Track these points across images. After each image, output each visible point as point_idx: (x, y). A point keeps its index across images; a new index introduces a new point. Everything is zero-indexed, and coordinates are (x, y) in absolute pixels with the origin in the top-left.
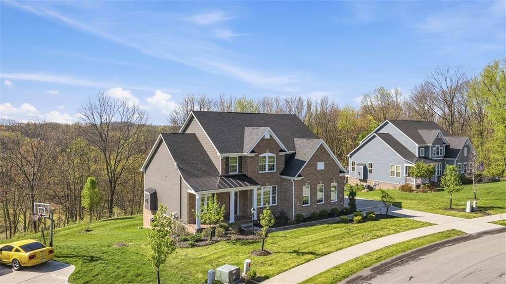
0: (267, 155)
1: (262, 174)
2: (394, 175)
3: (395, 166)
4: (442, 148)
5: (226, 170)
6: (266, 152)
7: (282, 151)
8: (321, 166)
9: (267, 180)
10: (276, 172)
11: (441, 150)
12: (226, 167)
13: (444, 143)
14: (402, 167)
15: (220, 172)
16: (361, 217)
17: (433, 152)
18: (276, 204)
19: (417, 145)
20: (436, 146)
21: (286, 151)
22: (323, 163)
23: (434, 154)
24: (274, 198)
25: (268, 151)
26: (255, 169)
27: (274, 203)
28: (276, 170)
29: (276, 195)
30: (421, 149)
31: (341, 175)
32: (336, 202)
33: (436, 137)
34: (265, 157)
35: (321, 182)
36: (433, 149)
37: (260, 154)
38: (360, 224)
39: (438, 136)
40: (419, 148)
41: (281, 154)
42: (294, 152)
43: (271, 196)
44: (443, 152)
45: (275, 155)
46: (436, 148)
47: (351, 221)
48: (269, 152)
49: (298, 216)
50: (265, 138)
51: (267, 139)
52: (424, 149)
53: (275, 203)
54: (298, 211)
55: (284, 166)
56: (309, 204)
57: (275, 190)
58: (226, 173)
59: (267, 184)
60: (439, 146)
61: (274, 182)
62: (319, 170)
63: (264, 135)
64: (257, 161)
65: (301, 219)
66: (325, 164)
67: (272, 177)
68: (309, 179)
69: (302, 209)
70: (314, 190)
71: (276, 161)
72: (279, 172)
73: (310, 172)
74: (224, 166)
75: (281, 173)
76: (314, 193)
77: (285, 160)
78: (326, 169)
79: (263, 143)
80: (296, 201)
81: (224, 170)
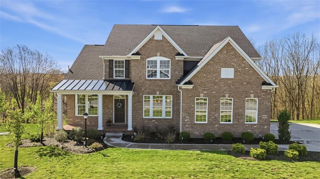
0: (158, 59)
1: (151, 80)
5: (109, 74)
6: (156, 56)
7: (179, 54)
8: (227, 73)
9: (157, 88)
10: (171, 80)
12: (109, 70)
16: (263, 151)
18: (171, 117)
21: (184, 55)
22: (233, 69)
24: (168, 110)
25: (158, 54)
26: (140, 75)
27: (168, 114)
28: (171, 77)
29: (171, 107)
31: (264, 87)
32: (255, 125)
34: (156, 61)
35: (227, 95)
37: (148, 57)
38: (258, 162)
41: (178, 58)
43: (164, 107)
45: (170, 60)
47: (247, 153)
48: (160, 56)
50: (155, 38)
51: (158, 41)
54: (187, 128)
56: (206, 122)
58: (110, 77)
59: (158, 92)
61: (167, 91)
62: (223, 79)
63: (154, 35)
64: (144, 65)
65: (182, 139)
66: (236, 72)
67: (165, 85)
68: (205, 89)
69: (194, 126)
70: (215, 105)
71: (171, 67)
72: (175, 80)
73: (208, 80)
74: (107, 70)
75: (177, 81)
76: (214, 108)
77: (184, 67)
78: (237, 79)
79: (151, 45)
80: (183, 116)
81: (106, 74)
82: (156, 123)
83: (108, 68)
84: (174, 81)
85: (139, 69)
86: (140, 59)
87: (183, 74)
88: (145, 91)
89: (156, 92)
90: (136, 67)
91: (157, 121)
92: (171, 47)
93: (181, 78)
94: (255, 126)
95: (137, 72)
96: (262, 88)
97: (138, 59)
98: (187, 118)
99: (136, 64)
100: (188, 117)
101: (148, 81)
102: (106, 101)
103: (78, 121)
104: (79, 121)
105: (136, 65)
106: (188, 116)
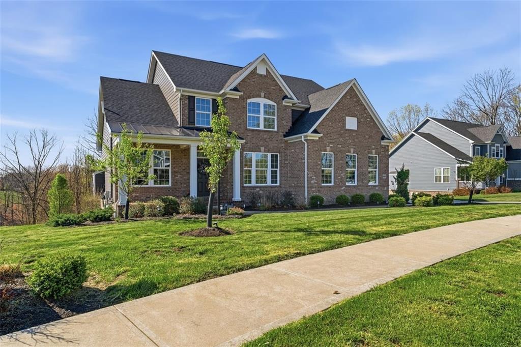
0: (262, 101)
1: (253, 131)
2: (440, 181)
3: (442, 169)
4: (502, 149)
5: (189, 118)
6: (260, 96)
7: (286, 97)
8: (351, 123)
9: (261, 142)
10: (277, 132)
11: (501, 151)
12: (189, 113)
13: (505, 143)
14: (453, 168)
15: (179, 120)
17: (492, 153)
18: (278, 184)
19: (471, 142)
20: (496, 145)
21: (293, 99)
22: (356, 119)
23: (494, 156)
24: (274, 173)
25: (262, 94)
26: (239, 121)
27: (274, 180)
28: (278, 127)
29: (278, 170)
30: (476, 147)
32: (376, 186)
33: (495, 133)
34: (259, 104)
35: (352, 150)
36: (492, 148)
37: (250, 98)
39: (498, 132)
40: (474, 146)
41: (285, 103)
42: (307, 106)
43: (269, 169)
44: (504, 153)
45: (275, 104)
46: (495, 148)
48: (265, 97)
49: (313, 199)
50: (258, 72)
51: (261, 76)
52: (479, 148)
53: (276, 183)
55: (290, 125)
56: (332, 184)
57: (277, 161)
58: (190, 123)
59: (262, 149)
60: (499, 145)
61: (274, 147)
62: (348, 130)
63: (256, 67)
64: (244, 108)
65: (319, 203)
66: (359, 122)
67: (271, 139)
68: (331, 141)
69: (320, 189)
70: (341, 162)
71: (277, 114)
72: (283, 132)
73: (334, 130)
74: (186, 111)
75: (285, 134)
76: (340, 166)
77: (292, 115)
78: (360, 131)
79: (253, 80)
80: (310, 176)
81: (185, 117)
82: (261, 192)
83: (187, 109)
84: (281, 134)
85: (237, 113)
86: (239, 99)
87: (291, 126)
88: (246, 146)
89: (260, 149)
90: (234, 109)
91: (262, 189)
92: (277, 87)
93: (289, 130)
94: (377, 188)
95: (235, 118)
96: (382, 144)
97: (237, 99)
98: (313, 179)
99: (234, 104)
100: (315, 178)
101: (250, 131)
102: (184, 162)
103: (136, 196)
104: (138, 195)
105: (233, 106)
106: (315, 176)
